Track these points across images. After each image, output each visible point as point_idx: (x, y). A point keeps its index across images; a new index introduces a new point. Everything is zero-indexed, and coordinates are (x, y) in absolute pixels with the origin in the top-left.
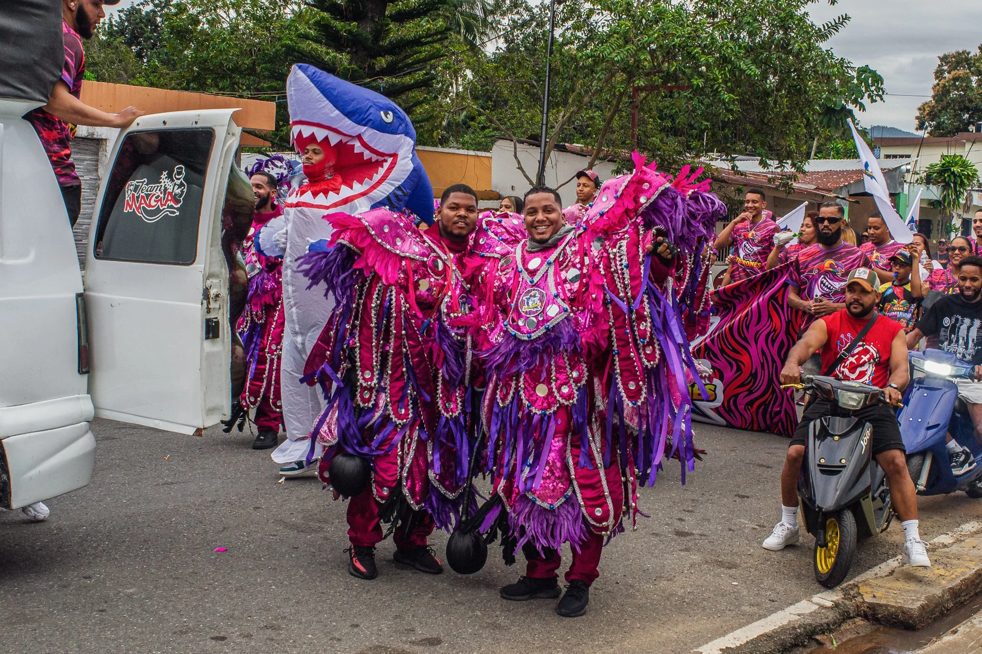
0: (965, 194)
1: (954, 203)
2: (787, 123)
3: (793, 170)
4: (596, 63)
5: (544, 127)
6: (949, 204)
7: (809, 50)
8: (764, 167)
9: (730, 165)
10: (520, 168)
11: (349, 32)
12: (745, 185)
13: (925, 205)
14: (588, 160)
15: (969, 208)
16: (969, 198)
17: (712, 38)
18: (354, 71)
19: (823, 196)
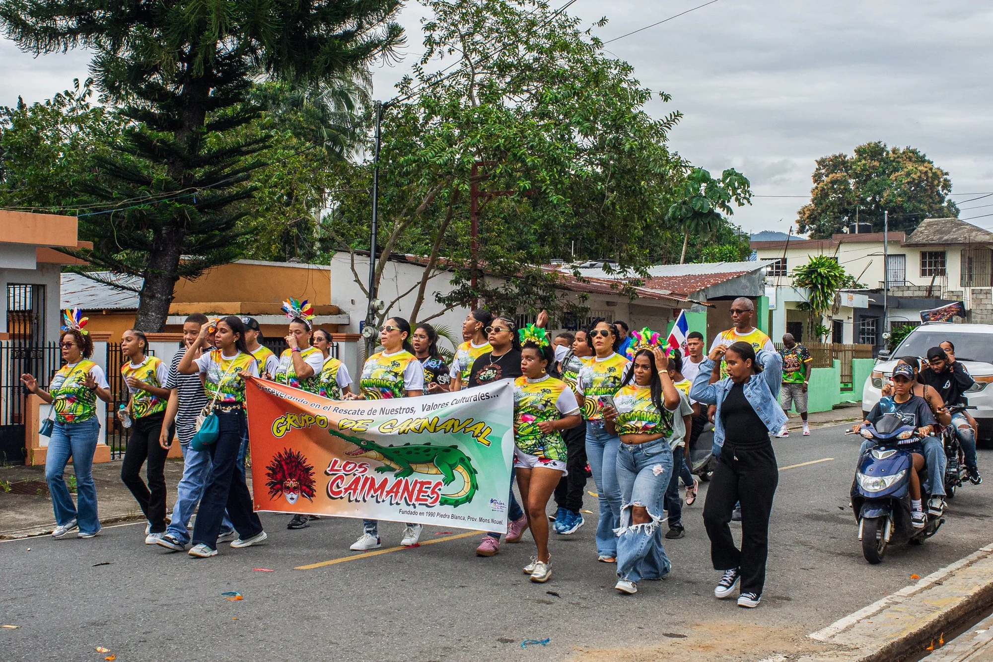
0: (834, 295)
1: (823, 305)
2: (627, 226)
3: (638, 276)
4: (419, 168)
5: (373, 236)
6: (817, 306)
7: (642, 148)
8: (608, 272)
9: (572, 271)
10: (357, 281)
11: (162, 141)
12: (591, 292)
13: (793, 308)
14: (424, 270)
15: (837, 309)
16: (838, 299)
17: (540, 139)
18: (167, 183)
19: (678, 301)
